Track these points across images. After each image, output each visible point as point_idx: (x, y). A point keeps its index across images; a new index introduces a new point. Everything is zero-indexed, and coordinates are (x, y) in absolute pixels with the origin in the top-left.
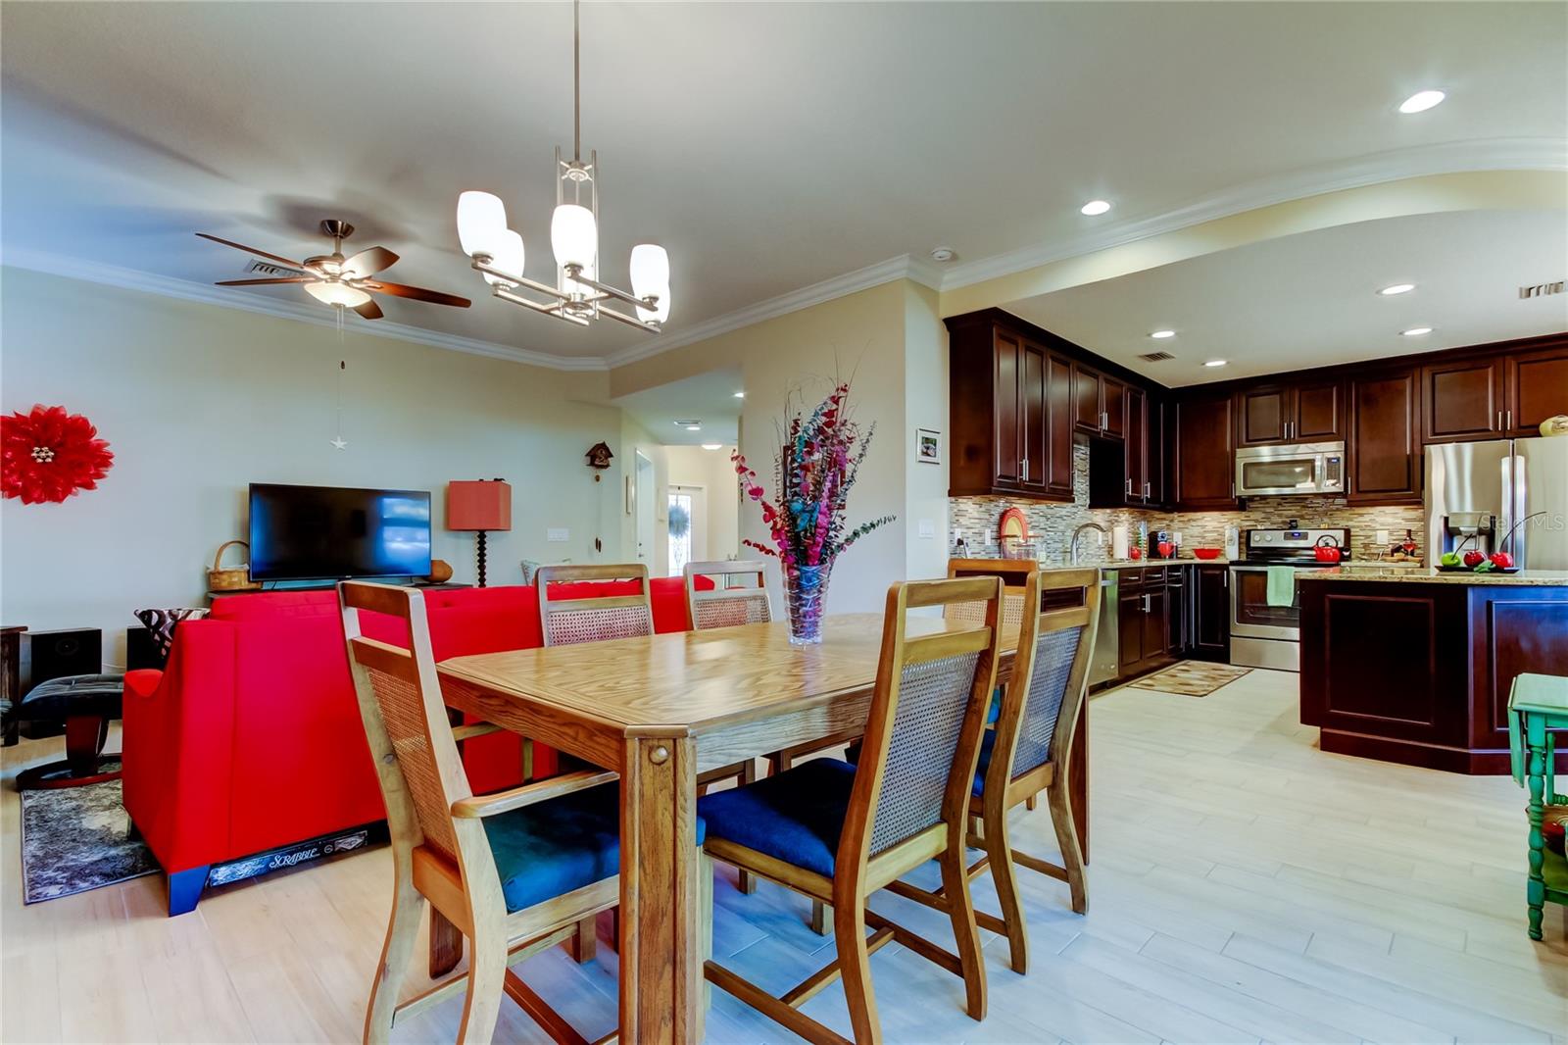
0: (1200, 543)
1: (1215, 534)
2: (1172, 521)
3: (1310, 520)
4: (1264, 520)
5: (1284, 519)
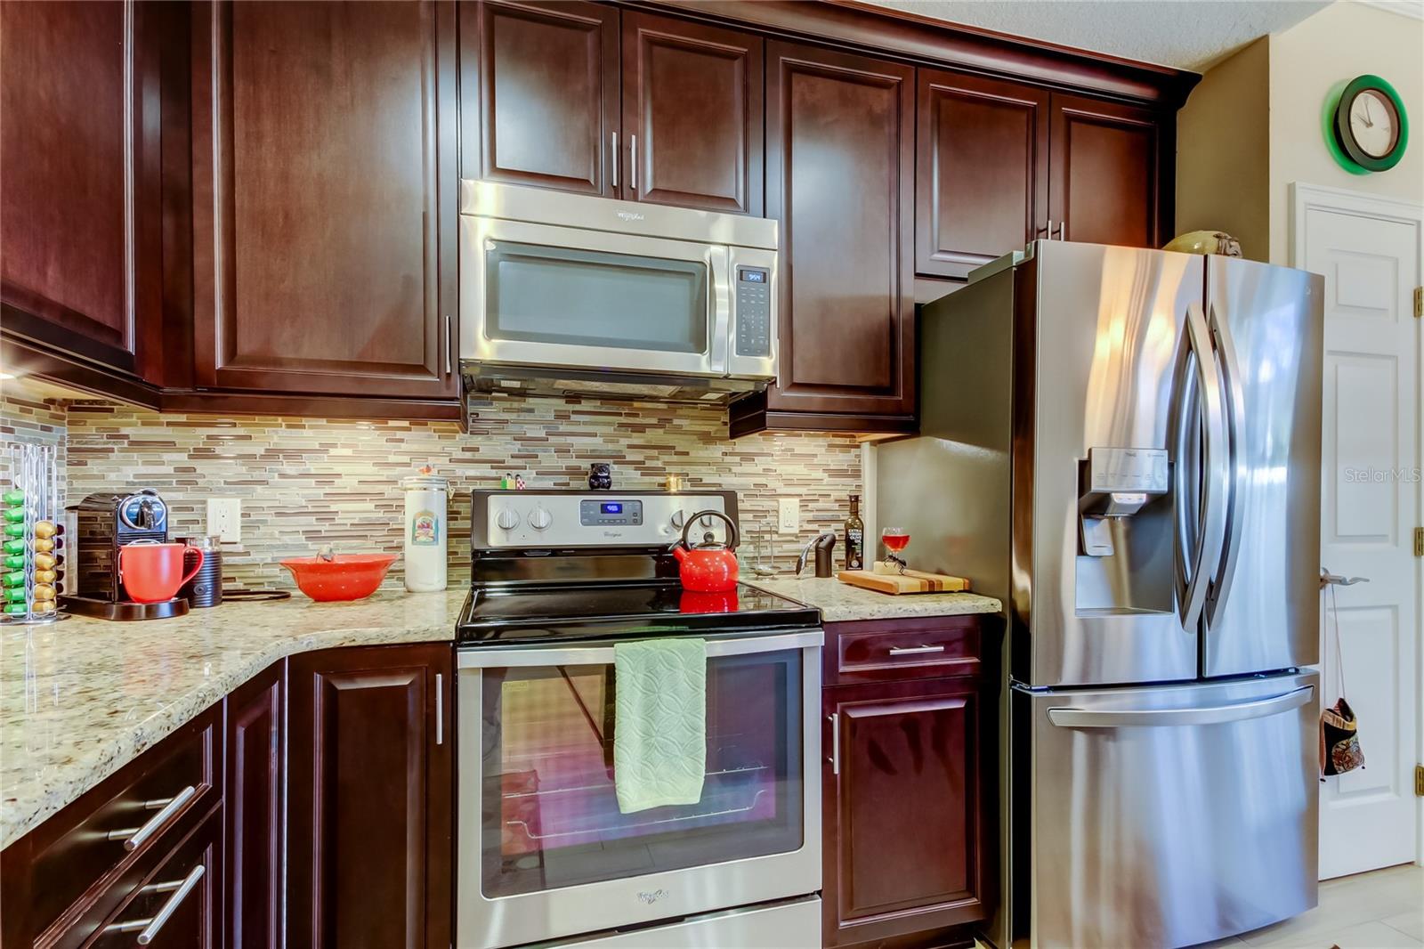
0: (313, 536)
1: (370, 506)
2: (202, 453)
3: (638, 465)
4: (520, 462)
5: (574, 462)
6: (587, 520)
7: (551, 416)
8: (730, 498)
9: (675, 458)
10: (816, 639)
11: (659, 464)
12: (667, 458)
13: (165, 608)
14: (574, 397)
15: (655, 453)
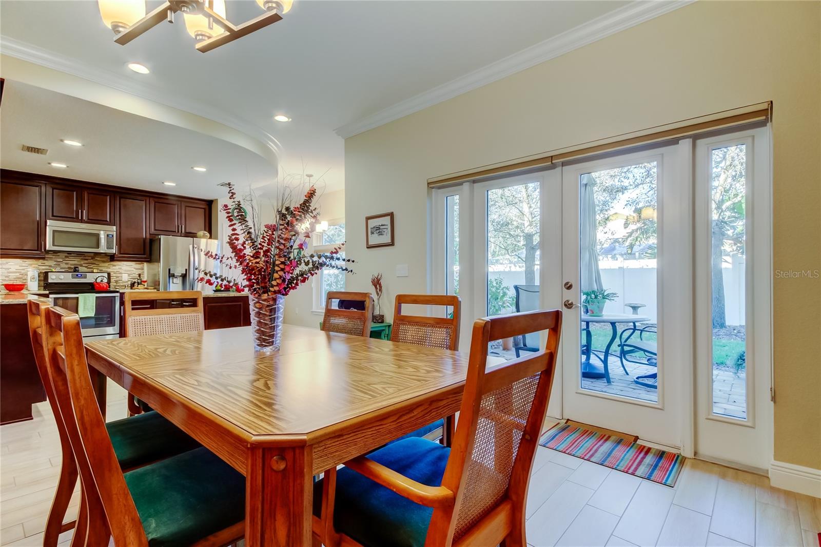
1: (18, 274)
3: (86, 267)
4: (56, 266)
5: (70, 266)
6: (73, 277)
7: (64, 257)
8: (109, 274)
9: (96, 266)
10: (118, 294)
12: (93, 266)
15: (90, 264)
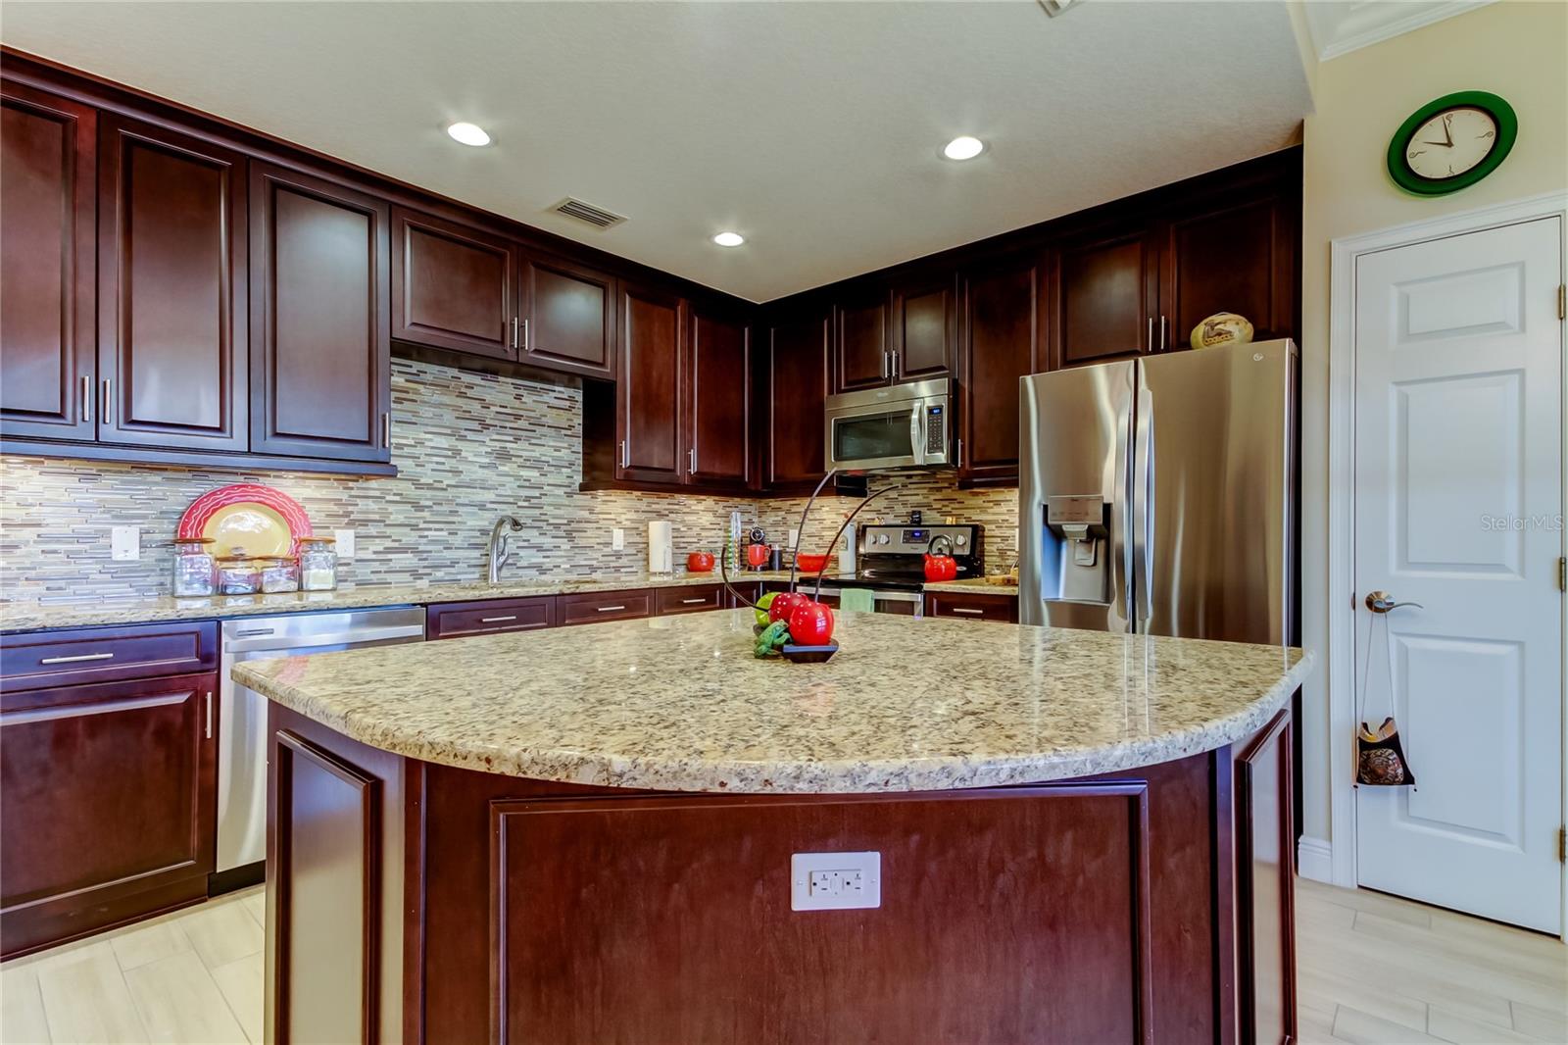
0: (813, 546)
2: (788, 512)
3: (938, 510)
4: (887, 511)
5: (909, 510)
6: (906, 541)
8: (978, 530)
9: (957, 506)
10: (920, 597)
11: (949, 509)
12: (953, 506)
13: (759, 568)
14: (909, 477)
15: (946, 503)
